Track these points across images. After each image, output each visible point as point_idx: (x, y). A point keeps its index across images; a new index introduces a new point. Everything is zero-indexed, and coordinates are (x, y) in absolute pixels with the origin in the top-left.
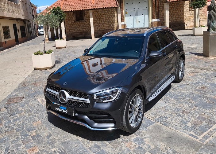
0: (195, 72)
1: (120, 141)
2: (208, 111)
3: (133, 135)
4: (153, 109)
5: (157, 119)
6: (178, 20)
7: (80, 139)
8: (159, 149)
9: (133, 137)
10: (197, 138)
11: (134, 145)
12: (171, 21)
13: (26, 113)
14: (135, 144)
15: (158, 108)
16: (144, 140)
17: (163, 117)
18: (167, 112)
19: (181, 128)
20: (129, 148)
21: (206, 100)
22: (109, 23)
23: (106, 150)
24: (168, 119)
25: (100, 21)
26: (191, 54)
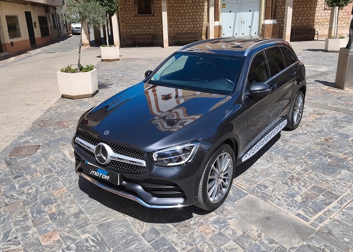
0: (318, 114)
1: (192, 223)
2: (329, 178)
3: (213, 213)
4: (249, 173)
5: (251, 189)
6: (305, 24)
7: (129, 219)
8: (248, 237)
9: (213, 216)
10: (308, 220)
11: (212, 229)
12: (293, 25)
13: (42, 174)
14: (214, 229)
15: (256, 171)
16: (229, 221)
17: (261, 186)
18: (268, 178)
19: (285, 203)
20: (204, 235)
21: (329, 160)
22: (193, 21)
23: (168, 237)
24: (268, 189)
25: (180, 18)
26: (317, 83)
